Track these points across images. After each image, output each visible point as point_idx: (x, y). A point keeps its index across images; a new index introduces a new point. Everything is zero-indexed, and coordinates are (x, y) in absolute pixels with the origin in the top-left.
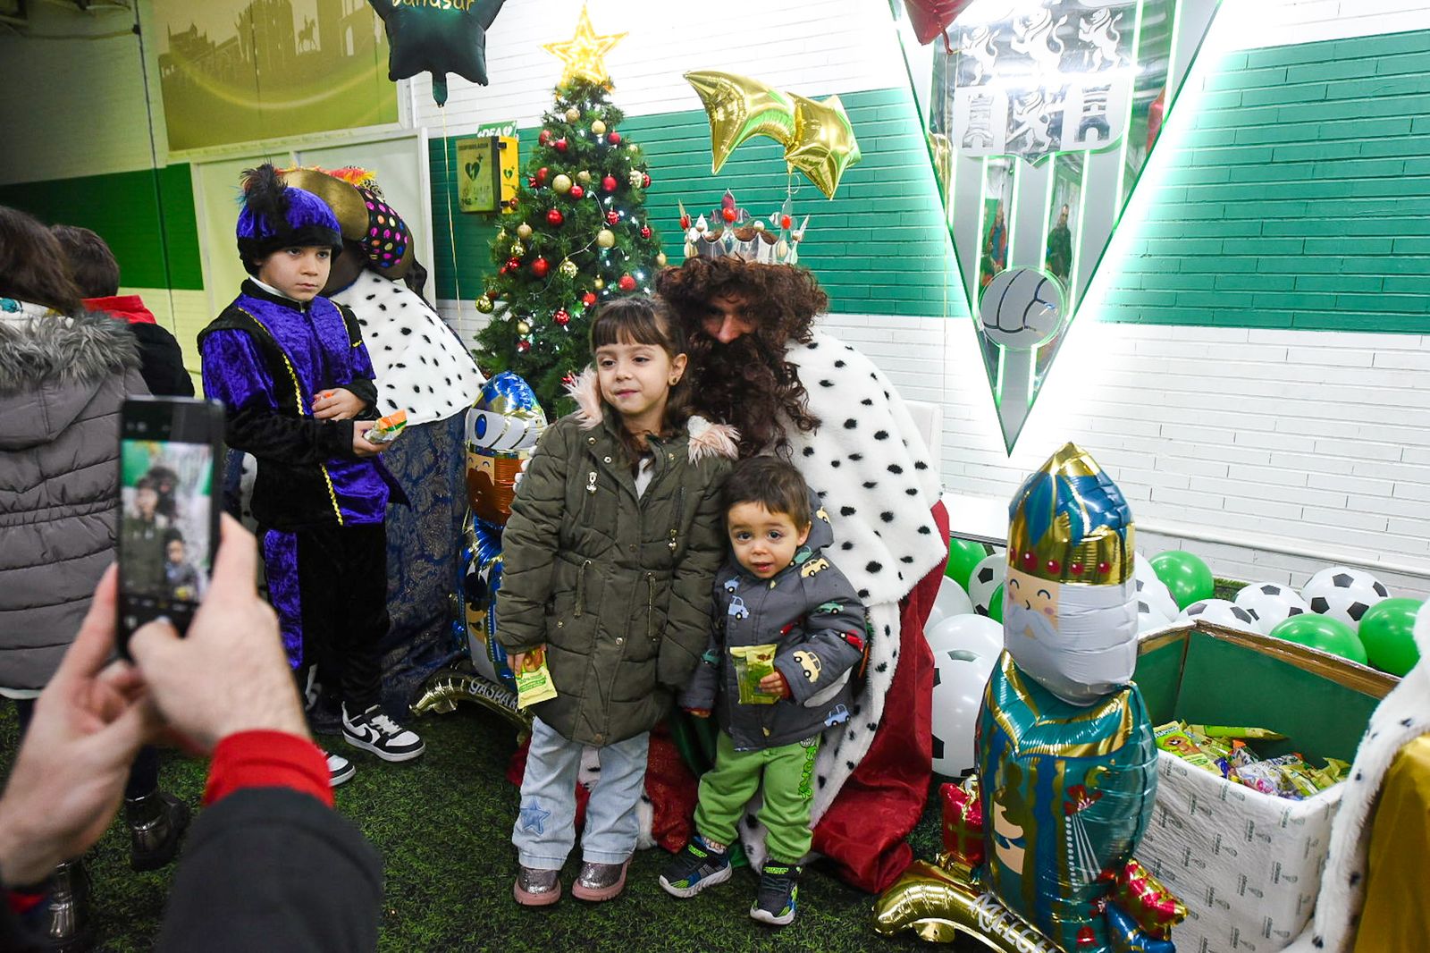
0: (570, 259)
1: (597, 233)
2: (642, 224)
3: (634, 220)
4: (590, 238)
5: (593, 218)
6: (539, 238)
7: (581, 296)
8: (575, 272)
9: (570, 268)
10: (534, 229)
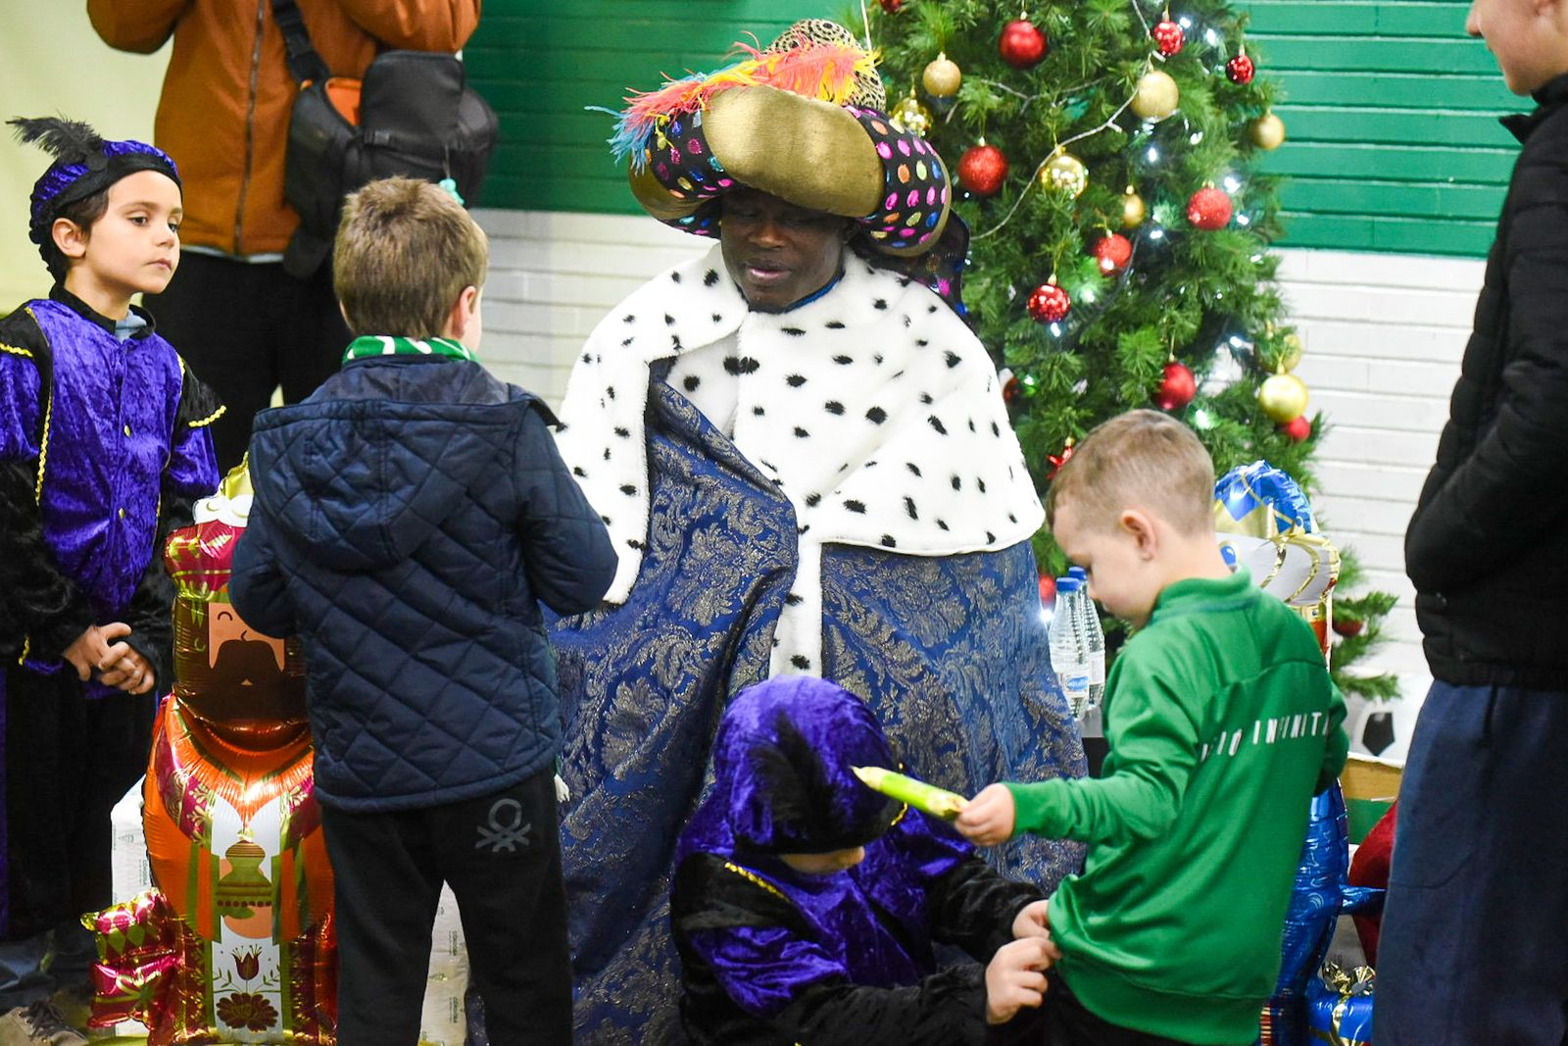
0: (1071, 151)
1: (1135, 80)
2: (1232, 46)
3: (1212, 38)
4: (1118, 95)
5: (1126, 43)
6: (982, 95)
7: (1092, 243)
8: (1081, 185)
9: (1066, 173)
10: (965, 70)
